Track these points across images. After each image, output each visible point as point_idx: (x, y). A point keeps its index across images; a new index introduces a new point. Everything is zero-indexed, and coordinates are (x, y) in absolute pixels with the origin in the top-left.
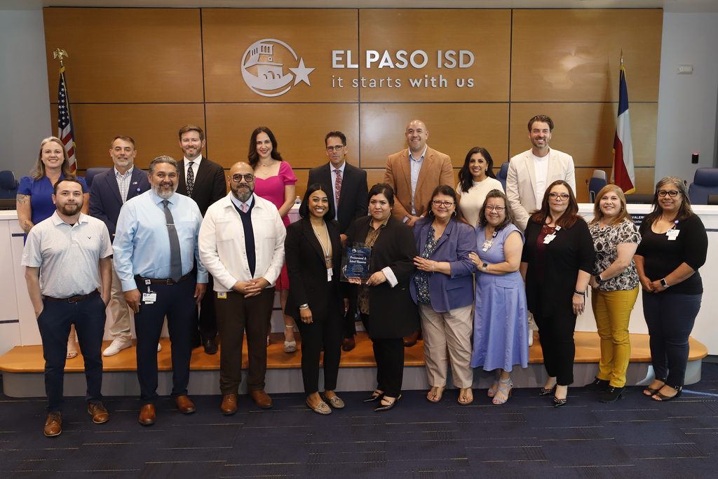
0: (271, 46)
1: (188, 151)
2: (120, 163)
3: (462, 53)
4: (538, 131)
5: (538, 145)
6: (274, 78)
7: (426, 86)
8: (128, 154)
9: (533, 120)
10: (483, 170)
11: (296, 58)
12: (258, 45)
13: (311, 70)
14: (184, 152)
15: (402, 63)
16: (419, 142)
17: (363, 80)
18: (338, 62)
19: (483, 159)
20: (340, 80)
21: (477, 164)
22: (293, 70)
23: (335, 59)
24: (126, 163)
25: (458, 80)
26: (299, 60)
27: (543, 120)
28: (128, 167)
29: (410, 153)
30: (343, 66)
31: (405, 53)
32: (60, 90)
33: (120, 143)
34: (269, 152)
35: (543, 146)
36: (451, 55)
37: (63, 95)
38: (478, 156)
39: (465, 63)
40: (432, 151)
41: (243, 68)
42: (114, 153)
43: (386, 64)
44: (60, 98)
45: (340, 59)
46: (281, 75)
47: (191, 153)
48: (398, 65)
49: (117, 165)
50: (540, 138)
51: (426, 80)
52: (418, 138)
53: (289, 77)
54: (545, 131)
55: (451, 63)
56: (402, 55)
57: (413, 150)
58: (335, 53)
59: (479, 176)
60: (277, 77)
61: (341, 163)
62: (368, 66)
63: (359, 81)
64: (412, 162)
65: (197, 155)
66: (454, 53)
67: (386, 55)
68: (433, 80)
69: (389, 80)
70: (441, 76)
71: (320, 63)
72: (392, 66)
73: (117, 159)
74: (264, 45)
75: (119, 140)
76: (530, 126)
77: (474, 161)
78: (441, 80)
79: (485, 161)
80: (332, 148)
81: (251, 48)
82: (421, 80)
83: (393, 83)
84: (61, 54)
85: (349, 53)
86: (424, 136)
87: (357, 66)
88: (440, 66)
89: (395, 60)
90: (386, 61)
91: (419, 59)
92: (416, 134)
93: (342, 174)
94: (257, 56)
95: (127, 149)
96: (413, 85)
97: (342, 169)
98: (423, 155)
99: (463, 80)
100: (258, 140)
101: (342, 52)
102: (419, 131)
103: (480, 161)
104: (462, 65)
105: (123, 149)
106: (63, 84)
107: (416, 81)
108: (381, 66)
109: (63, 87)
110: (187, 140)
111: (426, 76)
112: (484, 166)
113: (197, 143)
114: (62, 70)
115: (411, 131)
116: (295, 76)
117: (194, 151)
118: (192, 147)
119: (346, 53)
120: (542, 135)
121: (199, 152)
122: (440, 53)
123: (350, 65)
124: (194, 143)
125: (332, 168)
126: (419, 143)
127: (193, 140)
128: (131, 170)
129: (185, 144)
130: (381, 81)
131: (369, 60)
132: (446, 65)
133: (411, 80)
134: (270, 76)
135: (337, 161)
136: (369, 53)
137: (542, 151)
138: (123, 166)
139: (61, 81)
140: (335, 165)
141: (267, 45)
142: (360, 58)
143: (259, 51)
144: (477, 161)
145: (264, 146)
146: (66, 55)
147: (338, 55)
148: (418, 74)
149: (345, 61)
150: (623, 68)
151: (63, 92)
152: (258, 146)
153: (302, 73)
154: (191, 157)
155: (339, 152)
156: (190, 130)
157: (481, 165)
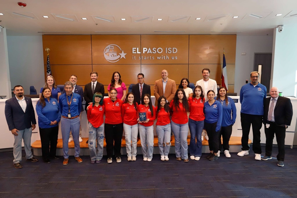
0: (113, 46)
1: (93, 80)
3: (173, 48)
4: (205, 73)
7: (162, 59)
8: (75, 80)
9: (204, 70)
10: (186, 85)
12: (109, 46)
13: (126, 54)
14: (92, 80)
15: (155, 52)
16: (165, 77)
18: (134, 52)
19: (186, 81)
20: (135, 57)
21: (184, 83)
22: (120, 54)
23: (133, 50)
24: (74, 83)
25: (172, 57)
26: (122, 51)
27: (207, 70)
30: (136, 53)
31: (155, 49)
32: (47, 61)
33: (73, 77)
34: (118, 79)
35: (207, 78)
36: (170, 49)
38: (185, 81)
39: (174, 52)
40: (169, 79)
41: (104, 53)
42: (71, 80)
43: (150, 52)
44: (47, 63)
45: (135, 50)
50: (206, 75)
51: (162, 57)
53: (119, 56)
54: (207, 73)
55: (170, 52)
56: (154, 49)
58: (133, 48)
59: (185, 87)
60: (115, 56)
61: (142, 83)
62: (144, 53)
63: (141, 57)
64: (163, 83)
65: (95, 81)
66: (171, 49)
67: (149, 49)
68: (164, 57)
69: (150, 57)
70: (167, 56)
71: (129, 52)
72: (151, 53)
74: (111, 46)
75: (73, 76)
76: (203, 72)
77: (183, 82)
79: (187, 82)
80: (139, 78)
81: (107, 47)
83: (152, 58)
84: (48, 49)
85: (138, 48)
86: (167, 74)
87: (140, 53)
88: (166, 53)
89: (152, 51)
90: (150, 51)
91: (160, 50)
92: (164, 74)
93: (143, 87)
94: (109, 50)
96: (158, 59)
97: (143, 85)
98: (167, 81)
99: (174, 57)
100: (115, 75)
101: (136, 48)
102: (165, 73)
103: (185, 82)
104: (173, 52)
107: (159, 57)
108: (148, 53)
109: (48, 60)
110: (93, 76)
112: (187, 84)
113: (96, 77)
114: (48, 54)
115: (163, 73)
116: (121, 56)
117: (95, 80)
118: (94, 78)
120: (206, 74)
121: (96, 80)
122: (166, 48)
123: (138, 53)
124: (95, 77)
125: (140, 85)
127: (95, 76)
128: (75, 86)
129: (92, 77)
130: (148, 57)
131: (144, 51)
132: (168, 52)
133: (157, 57)
134: (113, 56)
135: (141, 83)
136: (144, 49)
137: (206, 80)
139: (48, 58)
140: (141, 84)
141: (112, 46)
142: (141, 50)
143: (110, 48)
145: (117, 77)
146: (49, 50)
147: (134, 49)
148: (159, 55)
149: (136, 51)
150: (224, 53)
151: (48, 61)
152: (115, 77)
153: (123, 55)
154: (94, 81)
155: (142, 80)
156: (94, 73)
157: (186, 83)
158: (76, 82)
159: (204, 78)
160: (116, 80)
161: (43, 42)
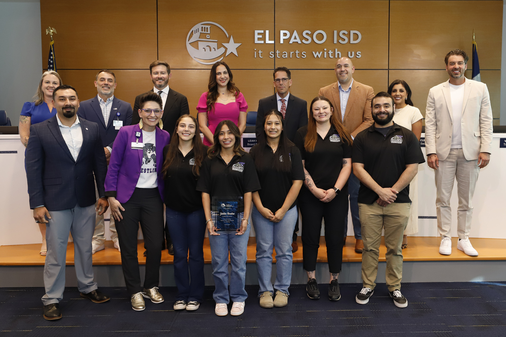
0: (209, 27)
1: (157, 83)
2: (103, 92)
3: (352, 32)
4: (454, 63)
5: (454, 76)
6: (210, 51)
7: (325, 57)
8: (111, 84)
9: (449, 54)
10: (404, 98)
11: (228, 36)
12: (199, 26)
13: (238, 45)
14: (154, 83)
15: (307, 40)
16: (346, 75)
17: (277, 52)
18: (259, 39)
19: (404, 89)
20: (260, 52)
21: (398, 93)
22: (225, 44)
23: (257, 36)
24: (109, 92)
25: (349, 53)
26: (230, 38)
27: (458, 54)
28: (109, 96)
29: (339, 85)
30: (262, 42)
31: (310, 33)
32: (50, 58)
33: (104, 75)
35: (459, 76)
36: (344, 34)
37: (51, 62)
38: (399, 87)
39: (354, 40)
41: (188, 43)
42: (98, 84)
43: (295, 41)
44: (50, 64)
45: (261, 36)
46: (216, 49)
47: (160, 84)
48: (304, 41)
49: (101, 93)
50: (456, 69)
51: (325, 53)
52: (346, 72)
53: (222, 50)
54: (459, 63)
55: (344, 40)
56: (307, 34)
57: (342, 82)
58: (256, 32)
59: (400, 104)
60: (213, 50)
61: (286, 93)
62: (282, 42)
63: (275, 53)
64: (341, 93)
66: (346, 33)
67: (295, 34)
68: (330, 52)
69: (297, 52)
70: (336, 50)
71: (245, 40)
72: (300, 42)
73: (101, 88)
74: (204, 26)
75: (103, 72)
76: (446, 60)
77: (395, 91)
78: (336, 53)
79: (405, 91)
80: (279, 80)
81: (194, 29)
82: (321, 52)
83: (300, 54)
84: (52, 31)
85: (267, 32)
86: (350, 69)
87: (273, 42)
88: (335, 42)
89: (302, 38)
90: (295, 38)
91: (320, 37)
93: (286, 103)
94: (198, 34)
95: (109, 80)
96: (315, 56)
97: (287, 98)
98: (351, 86)
99: (353, 53)
100: (218, 71)
101: (262, 32)
103: (401, 91)
104: (352, 42)
105: (106, 80)
106: (52, 53)
107: (317, 53)
108: (291, 42)
109: (52, 55)
110: (157, 73)
111: (325, 50)
112: (404, 94)
113: (165, 76)
114: (52, 43)
115: (339, 66)
116: (226, 49)
117: (163, 83)
118: (161, 79)
119: (265, 32)
121: (167, 83)
122: (335, 32)
123: (268, 41)
124: (162, 76)
125: (279, 98)
126: (346, 77)
127: (162, 73)
128: (112, 98)
129: (155, 76)
130: (291, 53)
131: (282, 38)
132: (340, 41)
133: (314, 52)
134: (208, 49)
135: (283, 91)
136: (282, 32)
137: (458, 81)
138: (106, 94)
139: (51, 51)
140: (282, 95)
141: (206, 26)
142: (275, 36)
143: (200, 31)
144: (398, 91)
145: (223, 76)
146: (55, 32)
147: (259, 34)
148: (319, 48)
149: (264, 38)
150: (475, 43)
151: (52, 60)
152: (218, 77)
153: (232, 47)
154: (160, 87)
155: (285, 84)
156: (160, 64)
157: (402, 94)
158: (112, 90)
159: (452, 76)
160: (219, 82)
161: (41, 15)
